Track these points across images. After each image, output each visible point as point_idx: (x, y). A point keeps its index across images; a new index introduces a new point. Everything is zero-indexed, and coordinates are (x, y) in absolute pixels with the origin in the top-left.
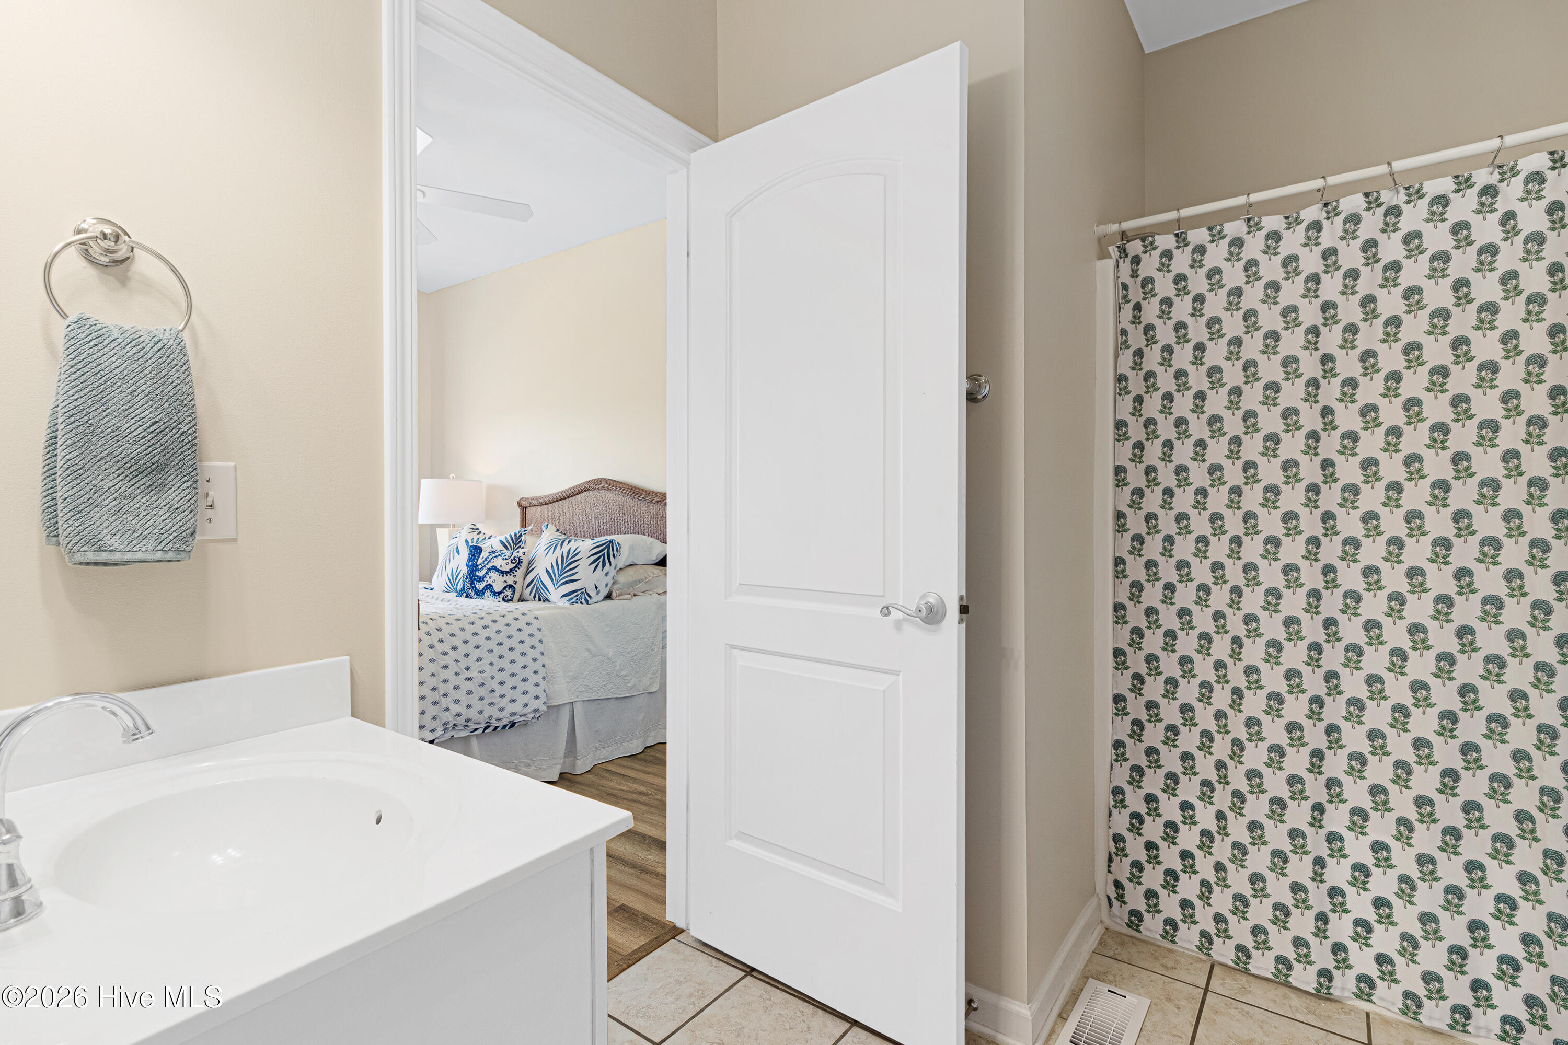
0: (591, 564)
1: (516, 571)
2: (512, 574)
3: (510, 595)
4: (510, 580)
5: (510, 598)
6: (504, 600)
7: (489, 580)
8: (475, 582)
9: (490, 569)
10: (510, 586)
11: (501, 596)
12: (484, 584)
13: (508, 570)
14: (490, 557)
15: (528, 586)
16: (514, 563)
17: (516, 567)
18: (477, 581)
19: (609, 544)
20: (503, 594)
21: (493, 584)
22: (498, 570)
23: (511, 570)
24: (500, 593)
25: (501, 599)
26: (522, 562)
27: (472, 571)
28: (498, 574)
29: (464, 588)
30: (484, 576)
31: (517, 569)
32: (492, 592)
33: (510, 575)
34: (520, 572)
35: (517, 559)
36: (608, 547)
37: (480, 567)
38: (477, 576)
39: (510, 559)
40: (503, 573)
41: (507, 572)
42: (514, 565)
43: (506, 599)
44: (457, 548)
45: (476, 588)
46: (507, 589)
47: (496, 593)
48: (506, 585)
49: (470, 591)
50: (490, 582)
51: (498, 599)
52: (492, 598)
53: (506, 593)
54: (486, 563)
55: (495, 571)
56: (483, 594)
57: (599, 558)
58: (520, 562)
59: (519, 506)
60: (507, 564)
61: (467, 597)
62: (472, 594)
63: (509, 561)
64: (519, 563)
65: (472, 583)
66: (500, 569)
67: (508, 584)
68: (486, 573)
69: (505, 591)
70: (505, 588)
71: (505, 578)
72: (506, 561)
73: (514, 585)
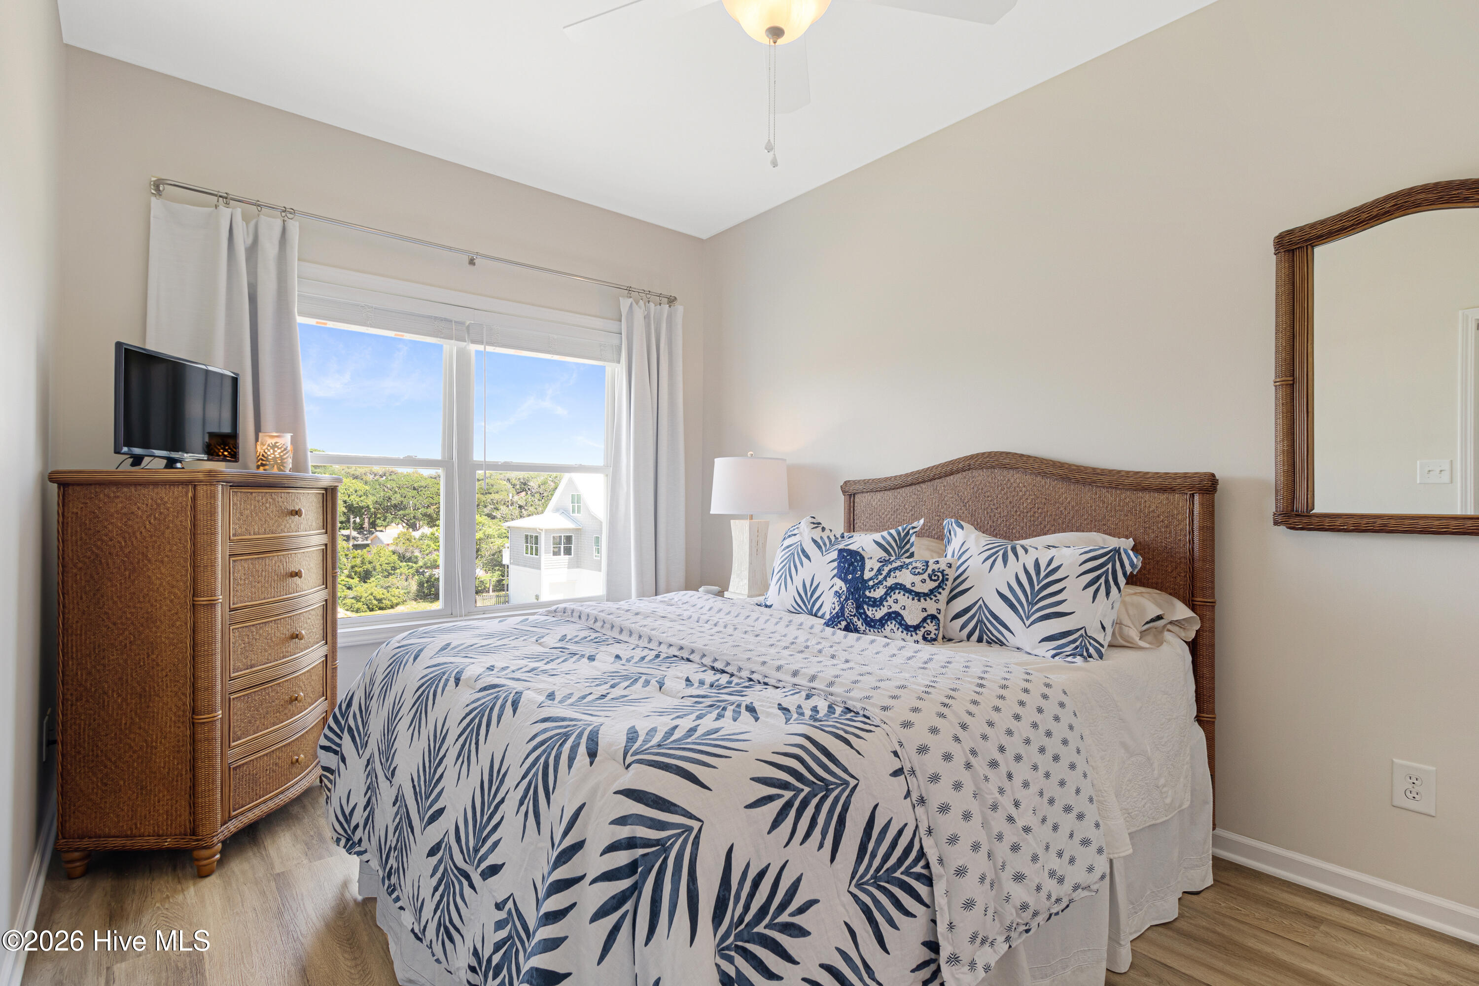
0: (1085, 588)
1: (940, 593)
2: (934, 598)
3: (934, 632)
4: (931, 606)
5: (934, 637)
6: (925, 638)
7: (893, 605)
8: (865, 607)
9: (892, 589)
10: (933, 617)
11: (921, 633)
12: (884, 611)
13: (926, 591)
14: (886, 569)
15: (957, 616)
16: (935, 581)
17: (939, 586)
18: (869, 605)
19: (1114, 555)
20: (922, 629)
21: (902, 612)
22: (910, 592)
23: (931, 591)
24: (917, 628)
25: (919, 637)
26: (947, 580)
27: (857, 589)
28: (911, 597)
29: (843, 615)
30: (883, 599)
31: (940, 590)
32: (900, 624)
33: (931, 599)
34: (944, 595)
35: (939, 574)
36: (1112, 560)
37: (871, 583)
38: (868, 597)
39: (926, 574)
40: (918, 595)
41: (925, 595)
42: (936, 584)
43: (929, 637)
44: (803, 551)
45: (867, 616)
46: (929, 621)
47: (911, 626)
48: (925, 614)
49: (855, 619)
50: (896, 608)
51: (915, 637)
52: (899, 634)
53: (928, 628)
54: (880, 577)
55: (902, 593)
56: (883, 626)
57: (1098, 578)
58: (945, 579)
59: (844, 492)
60: (923, 581)
61: (847, 629)
62: (859, 623)
63: (925, 576)
64: (943, 581)
65: (859, 607)
66: (913, 588)
67: (929, 613)
68: (886, 594)
69: (925, 625)
70: (924, 620)
71: (923, 604)
72: (920, 578)
73: (938, 615)
